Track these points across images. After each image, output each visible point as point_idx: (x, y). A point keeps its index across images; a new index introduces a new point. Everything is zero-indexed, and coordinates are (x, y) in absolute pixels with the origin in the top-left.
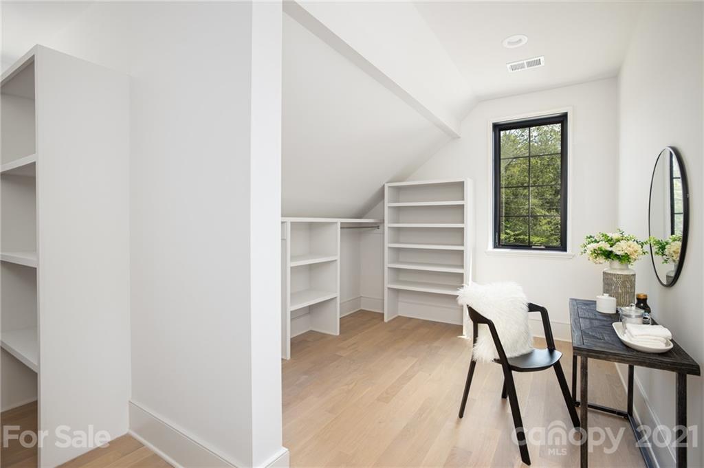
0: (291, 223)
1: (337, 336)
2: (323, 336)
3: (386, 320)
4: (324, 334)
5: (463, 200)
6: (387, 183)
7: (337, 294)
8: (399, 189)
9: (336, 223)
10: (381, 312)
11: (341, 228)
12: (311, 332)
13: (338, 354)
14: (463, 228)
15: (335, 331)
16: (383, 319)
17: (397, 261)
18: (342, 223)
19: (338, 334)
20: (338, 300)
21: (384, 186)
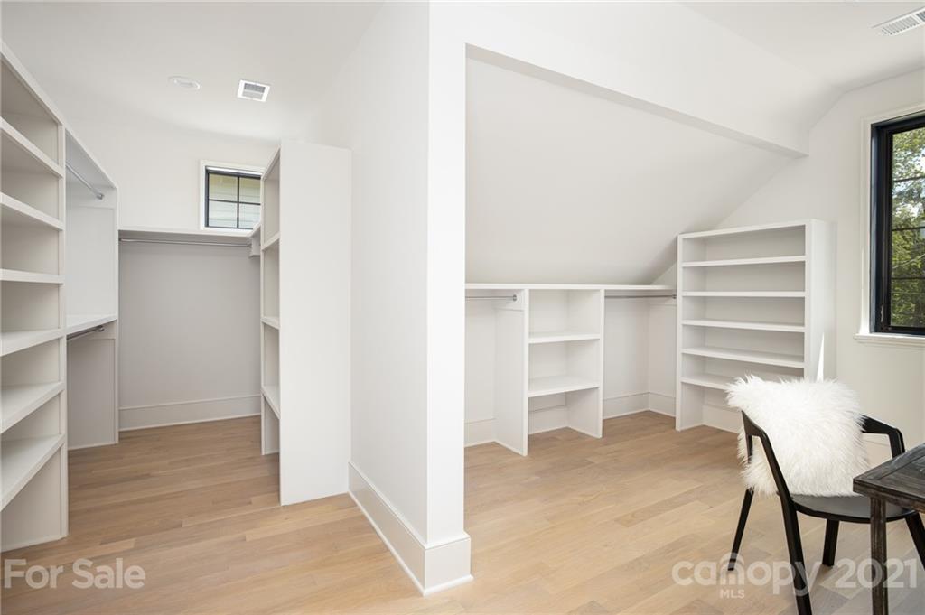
0: (530, 290)
1: (598, 439)
2: (580, 436)
3: (678, 428)
4: (581, 434)
5: (804, 254)
6: (683, 233)
7: (600, 384)
8: (704, 241)
9: (598, 290)
10: (673, 416)
11: (606, 297)
12: (567, 430)
13: (589, 459)
14: (803, 299)
15: (597, 432)
16: (674, 427)
17: (703, 346)
18: (606, 291)
19: (601, 436)
20: (601, 390)
21: (677, 238)
